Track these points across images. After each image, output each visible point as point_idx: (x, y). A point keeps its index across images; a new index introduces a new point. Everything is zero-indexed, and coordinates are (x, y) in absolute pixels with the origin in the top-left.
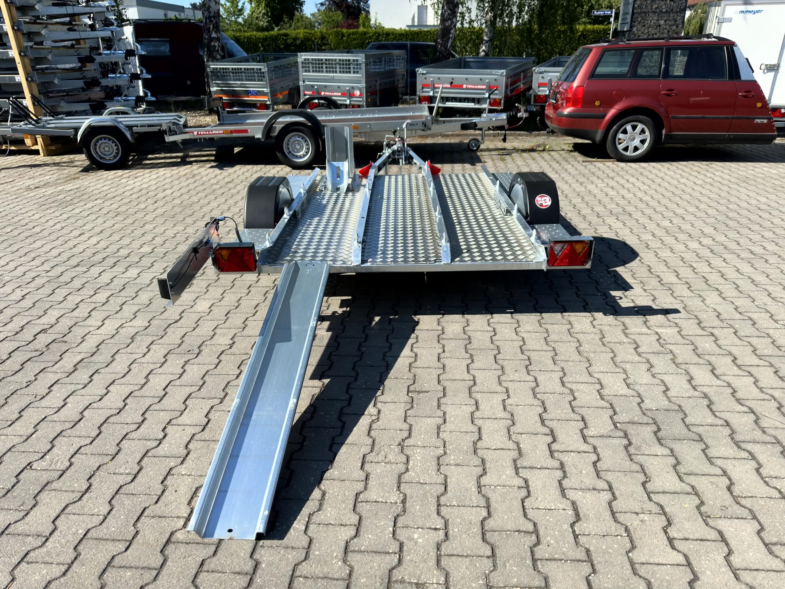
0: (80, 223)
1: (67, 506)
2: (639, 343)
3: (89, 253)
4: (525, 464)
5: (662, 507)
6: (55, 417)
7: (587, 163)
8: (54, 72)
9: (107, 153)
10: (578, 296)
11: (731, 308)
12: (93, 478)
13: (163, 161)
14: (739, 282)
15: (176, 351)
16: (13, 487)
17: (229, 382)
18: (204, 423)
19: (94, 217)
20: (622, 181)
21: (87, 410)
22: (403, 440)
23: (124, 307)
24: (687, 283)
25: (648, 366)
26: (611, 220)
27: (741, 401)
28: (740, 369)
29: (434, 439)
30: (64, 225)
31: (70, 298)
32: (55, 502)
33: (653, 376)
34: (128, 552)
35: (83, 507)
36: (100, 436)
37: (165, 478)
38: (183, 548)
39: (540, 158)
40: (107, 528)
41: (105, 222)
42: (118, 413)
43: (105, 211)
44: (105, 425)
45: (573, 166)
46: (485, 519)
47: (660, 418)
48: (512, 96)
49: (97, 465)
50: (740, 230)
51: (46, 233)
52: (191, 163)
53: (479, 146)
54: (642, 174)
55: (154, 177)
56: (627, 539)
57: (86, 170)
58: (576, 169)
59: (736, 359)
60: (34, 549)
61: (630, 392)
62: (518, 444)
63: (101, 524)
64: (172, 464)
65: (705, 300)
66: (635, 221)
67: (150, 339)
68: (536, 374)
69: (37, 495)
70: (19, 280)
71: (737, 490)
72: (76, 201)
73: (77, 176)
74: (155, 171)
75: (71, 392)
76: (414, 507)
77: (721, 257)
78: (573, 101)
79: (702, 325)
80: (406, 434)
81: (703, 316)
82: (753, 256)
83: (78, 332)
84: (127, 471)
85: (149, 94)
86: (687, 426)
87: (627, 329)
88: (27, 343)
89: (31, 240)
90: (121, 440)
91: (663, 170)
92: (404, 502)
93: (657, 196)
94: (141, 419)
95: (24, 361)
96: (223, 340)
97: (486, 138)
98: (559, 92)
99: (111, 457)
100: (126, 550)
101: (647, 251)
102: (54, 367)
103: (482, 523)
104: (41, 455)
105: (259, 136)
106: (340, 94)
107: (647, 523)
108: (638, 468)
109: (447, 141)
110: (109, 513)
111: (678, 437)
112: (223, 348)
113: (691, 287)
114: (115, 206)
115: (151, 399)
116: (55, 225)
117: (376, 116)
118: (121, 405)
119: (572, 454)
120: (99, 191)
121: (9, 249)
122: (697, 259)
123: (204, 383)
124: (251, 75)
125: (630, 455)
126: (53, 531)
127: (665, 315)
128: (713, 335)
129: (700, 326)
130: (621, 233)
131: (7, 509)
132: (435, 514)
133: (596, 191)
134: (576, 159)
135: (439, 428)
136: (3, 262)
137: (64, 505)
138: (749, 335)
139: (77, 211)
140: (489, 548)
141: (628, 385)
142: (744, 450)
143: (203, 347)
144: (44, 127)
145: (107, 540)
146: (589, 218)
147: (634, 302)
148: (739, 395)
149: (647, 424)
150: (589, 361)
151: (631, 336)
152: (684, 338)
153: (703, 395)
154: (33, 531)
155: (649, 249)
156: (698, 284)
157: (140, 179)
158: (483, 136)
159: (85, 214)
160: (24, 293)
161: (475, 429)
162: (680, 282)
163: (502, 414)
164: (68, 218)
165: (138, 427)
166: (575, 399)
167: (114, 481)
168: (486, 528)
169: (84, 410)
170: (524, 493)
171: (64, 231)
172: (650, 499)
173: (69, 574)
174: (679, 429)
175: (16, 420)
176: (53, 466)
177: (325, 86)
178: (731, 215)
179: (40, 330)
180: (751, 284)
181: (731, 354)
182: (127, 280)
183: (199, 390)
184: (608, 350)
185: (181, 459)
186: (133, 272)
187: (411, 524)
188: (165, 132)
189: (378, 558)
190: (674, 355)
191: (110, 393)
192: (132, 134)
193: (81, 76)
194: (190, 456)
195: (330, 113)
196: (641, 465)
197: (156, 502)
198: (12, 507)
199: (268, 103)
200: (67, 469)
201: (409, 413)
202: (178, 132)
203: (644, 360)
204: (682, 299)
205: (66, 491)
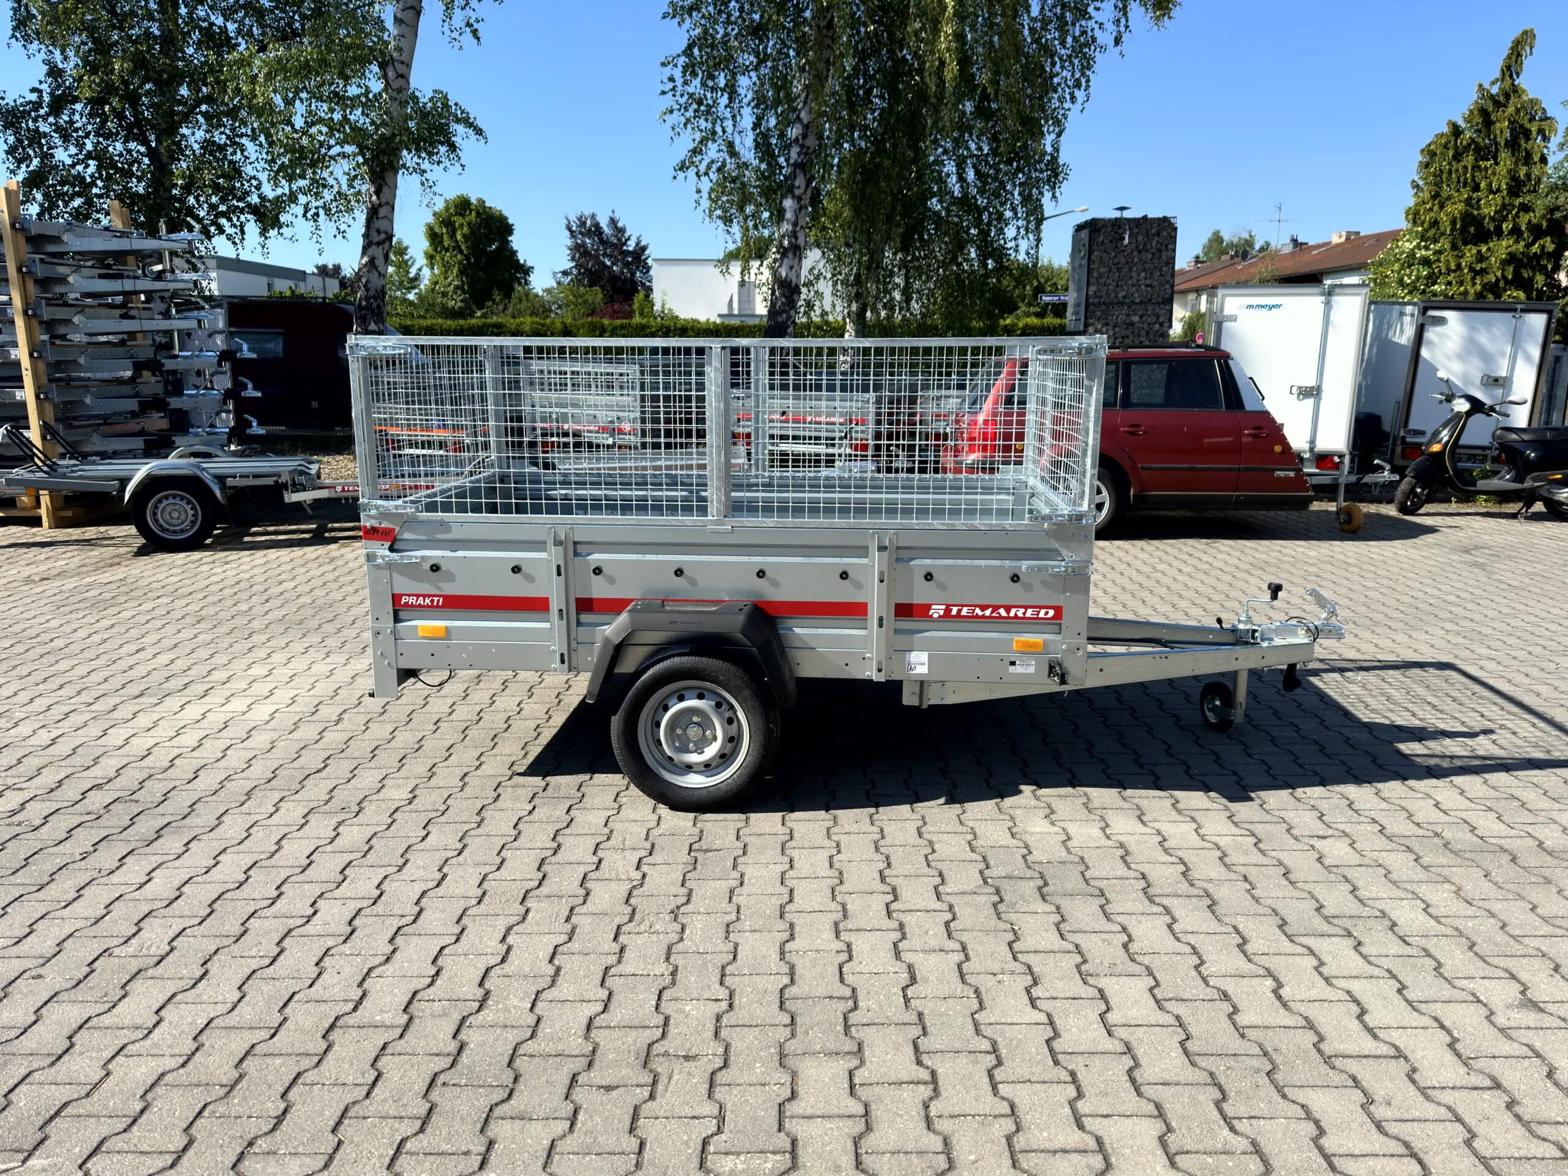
0: (135, 632)
1: (174, 995)
3: (157, 677)
4: (850, 926)
5: (1029, 967)
6: (137, 895)
8: (85, 385)
9: (175, 522)
12: (209, 964)
15: (322, 809)
16: (86, 977)
17: (410, 846)
18: (375, 896)
19: (158, 624)
22: (678, 908)
23: (229, 752)
27: (1171, 851)
29: (724, 904)
30: (105, 636)
32: (154, 992)
33: (1052, 824)
34: (275, 1039)
35: (200, 995)
36: (213, 915)
37: (321, 960)
38: (354, 1032)
40: (241, 1016)
41: (179, 631)
43: (177, 615)
44: (219, 902)
46: (786, 986)
47: (1050, 871)
49: (213, 949)
51: (75, 648)
55: (261, 561)
56: (975, 1001)
60: (133, 1042)
61: (1015, 843)
62: (843, 905)
63: (229, 1012)
64: (330, 943)
67: (277, 796)
69: (126, 984)
70: (41, 717)
71: (1134, 947)
72: (121, 599)
75: (156, 864)
76: (689, 979)
80: (684, 900)
81: (1144, 750)
83: (157, 787)
84: (262, 954)
85: (254, 424)
86: (1086, 880)
88: (71, 803)
89: (52, 659)
90: (248, 919)
92: (674, 973)
95: (71, 827)
96: (397, 793)
99: (234, 939)
100: (271, 1038)
102: (124, 834)
103: (782, 990)
104: (124, 939)
106: (595, 428)
107: (1006, 983)
108: (1006, 927)
110: (240, 1000)
111: (1070, 892)
112: (397, 805)
114: (194, 607)
115: (287, 869)
118: (241, 878)
119: (919, 913)
120: (160, 585)
121: (14, 673)
123: (371, 849)
125: (998, 913)
126: (158, 1022)
131: (83, 1001)
132: (717, 985)
135: (732, 892)
136: (6, 691)
137: (169, 994)
139: (127, 614)
141: (1013, 835)
143: (366, 803)
144: (64, 476)
145: (242, 1028)
148: (1169, 844)
149: (1032, 879)
153: (1118, 845)
154: (127, 1023)
157: (233, 565)
159: (142, 619)
160: (53, 735)
161: (786, 891)
163: (826, 872)
164: (112, 626)
165: (273, 903)
166: (934, 851)
167: (243, 965)
168: (786, 996)
169: (182, 886)
170: (843, 957)
171: (109, 646)
172: (1016, 959)
173: (190, 1065)
174: (1074, 882)
175: (74, 900)
176: (145, 951)
177: (571, 415)
179: (90, 785)
182: (230, 715)
183: (365, 856)
185: (344, 937)
186: (239, 704)
187: (681, 995)
188: (285, 486)
189: (633, 1033)
191: (220, 864)
192: (223, 487)
193: (132, 393)
194: (356, 933)
196: (1011, 924)
197: (311, 986)
198: (89, 999)
199: (468, 441)
200: (168, 954)
201: (688, 876)
202: (306, 486)
205: (170, 979)
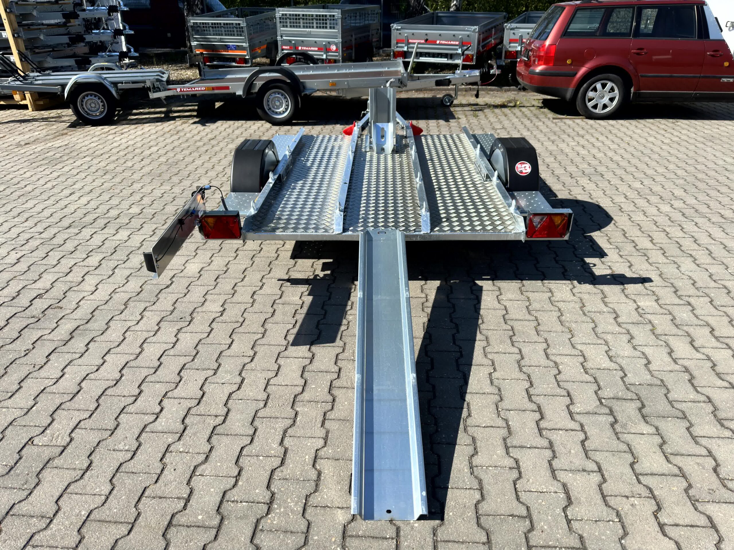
0: (70, 181)
1: (69, 485)
2: (618, 312)
3: (80, 213)
4: (515, 443)
5: (651, 491)
6: (54, 389)
7: (557, 121)
8: (40, 28)
9: (93, 109)
10: (557, 262)
11: (706, 275)
12: (93, 456)
13: (147, 116)
14: (712, 248)
15: (168, 318)
16: (16, 464)
17: (221, 353)
18: (199, 396)
19: (83, 175)
20: (593, 140)
21: (85, 381)
23: (116, 270)
24: (661, 249)
25: (628, 337)
26: (584, 181)
27: (722, 375)
28: (718, 341)
30: (54, 184)
31: (63, 261)
32: (57, 481)
33: (634, 348)
34: (131, 535)
35: (85, 487)
36: (98, 410)
37: (164, 456)
38: (184, 532)
39: (512, 115)
40: (110, 509)
41: (94, 181)
42: (115, 385)
43: (93, 169)
44: (103, 398)
45: (544, 123)
46: (478, 502)
47: (643, 393)
48: (483, 52)
49: (97, 440)
50: (709, 192)
51: (37, 192)
52: (174, 118)
53: (453, 102)
54: (611, 132)
55: (140, 133)
56: (619, 525)
57: (73, 125)
58: (547, 126)
59: (713, 330)
60: (39, 532)
61: (613, 365)
62: (506, 421)
63: (103, 505)
64: (170, 440)
65: (680, 266)
66: (607, 182)
67: (143, 306)
68: (521, 345)
69: (39, 473)
70: (13, 242)
71: (721, 472)
72: (65, 158)
73: (65, 131)
74: (140, 127)
75: (68, 362)
77: (693, 221)
78: (546, 59)
79: (679, 293)
81: (679, 284)
82: (723, 221)
83: (73, 297)
84: (127, 448)
85: (132, 50)
86: (670, 402)
87: (605, 297)
88: (23, 309)
89: (24, 199)
90: (119, 414)
91: (632, 128)
93: (627, 156)
94: (137, 391)
95: (22, 328)
96: (214, 307)
97: (459, 93)
98: (532, 50)
99: (109, 432)
100: (129, 534)
101: (621, 214)
102: (51, 335)
103: (476, 506)
104: (42, 429)
105: (240, 92)
106: (316, 49)
107: (638, 507)
108: (625, 447)
109: (421, 95)
110: (110, 493)
111: (662, 414)
112: (213, 317)
113: (665, 252)
114: (103, 164)
115: (146, 370)
116: (46, 183)
117: (353, 71)
118: (117, 376)
119: (561, 432)
120: (85, 149)
122: (669, 223)
123: (197, 353)
124: (230, 30)
125: (616, 434)
126: (57, 512)
127: (642, 283)
128: (689, 304)
129: (677, 295)
130: (594, 195)
131: (11, 488)
133: (567, 150)
134: (546, 116)
137: (66, 484)
138: (725, 304)
139: (67, 169)
140: (484, 534)
141: (610, 358)
142: (727, 428)
143: (195, 315)
144: (31, 83)
145: (110, 522)
146: (562, 178)
147: (611, 269)
148: (719, 369)
149: (632, 400)
150: (571, 331)
151: (610, 305)
152: (661, 307)
153: (684, 369)
154: (37, 512)
155: (622, 212)
156: (672, 250)
157: (126, 135)
158: (456, 90)
159: (75, 172)
160: (19, 256)
162: (655, 247)
163: (489, 389)
164: (59, 177)
165: (136, 400)
166: (560, 372)
167: (114, 458)
168: (480, 512)
169: (82, 381)
170: (515, 474)
171: (55, 190)
172: (639, 482)
174: (663, 406)
175: (17, 391)
176: (54, 441)
177: (303, 41)
178: (700, 176)
179: (35, 295)
180: (724, 251)
181: (708, 325)
182: (118, 242)
183: (193, 360)
184: (589, 320)
185: (179, 435)
186: (123, 234)
188: (149, 89)
189: (376, 543)
190: (653, 326)
191: (106, 363)
192: (117, 90)
193: (65, 32)
194: (187, 432)
195: (307, 68)
196: (628, 445)
197: (156, 482)
198: (15, 485)
199: (247, 57)
200: (68, 445)
202: (162, 88)
203: (624, 331)
204: (657, 265)
205: (68, 469)
